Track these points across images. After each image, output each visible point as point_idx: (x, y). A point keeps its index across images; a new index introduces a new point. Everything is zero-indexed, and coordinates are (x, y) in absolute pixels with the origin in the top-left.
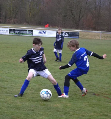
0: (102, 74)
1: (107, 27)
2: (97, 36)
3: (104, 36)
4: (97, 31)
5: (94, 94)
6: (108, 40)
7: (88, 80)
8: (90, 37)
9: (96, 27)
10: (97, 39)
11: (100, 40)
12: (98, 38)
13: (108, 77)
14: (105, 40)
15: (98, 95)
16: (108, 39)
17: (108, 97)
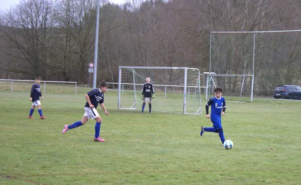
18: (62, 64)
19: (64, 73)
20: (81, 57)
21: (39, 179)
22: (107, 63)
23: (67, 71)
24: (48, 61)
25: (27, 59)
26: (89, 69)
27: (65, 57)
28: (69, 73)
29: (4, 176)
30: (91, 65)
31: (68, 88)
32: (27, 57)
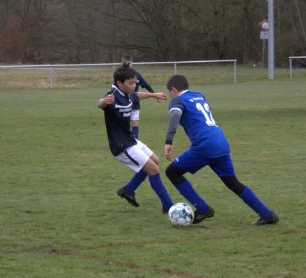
0: (69, 190)
1: (65, 51)
2: (41, 78)
3: (60, 79)
4: (40, 64)
5: (54, 251)
6: (74, 88)
7: (29, 212)
8: (20, 84)
9: (36, 53)
10: (42, 89)
11: (49, 88)
12: (43, 84)
13: (87, 195)
14: (64, 88)
15: (66, 253)
16: (73, 85)
17: (94, 257)
18: (211, 27)
19: (216, 44)
20: (245, 10)
21: (109, 253)
22: (296, 19)
23: (221, 39)
24: (184, 22)
25: (144, 22)
26: (262, 33)
27: (216, 13)
28: (225, 42)
29: (46, 249)
30: (265, 25)
31: (222, 73)
32: (145, 18)
